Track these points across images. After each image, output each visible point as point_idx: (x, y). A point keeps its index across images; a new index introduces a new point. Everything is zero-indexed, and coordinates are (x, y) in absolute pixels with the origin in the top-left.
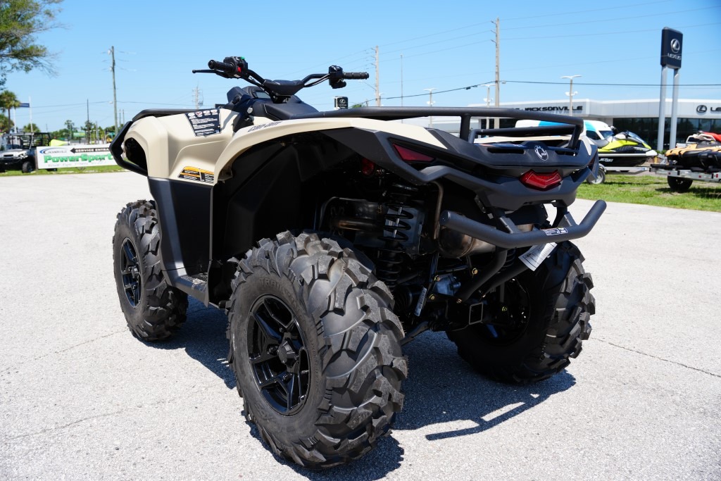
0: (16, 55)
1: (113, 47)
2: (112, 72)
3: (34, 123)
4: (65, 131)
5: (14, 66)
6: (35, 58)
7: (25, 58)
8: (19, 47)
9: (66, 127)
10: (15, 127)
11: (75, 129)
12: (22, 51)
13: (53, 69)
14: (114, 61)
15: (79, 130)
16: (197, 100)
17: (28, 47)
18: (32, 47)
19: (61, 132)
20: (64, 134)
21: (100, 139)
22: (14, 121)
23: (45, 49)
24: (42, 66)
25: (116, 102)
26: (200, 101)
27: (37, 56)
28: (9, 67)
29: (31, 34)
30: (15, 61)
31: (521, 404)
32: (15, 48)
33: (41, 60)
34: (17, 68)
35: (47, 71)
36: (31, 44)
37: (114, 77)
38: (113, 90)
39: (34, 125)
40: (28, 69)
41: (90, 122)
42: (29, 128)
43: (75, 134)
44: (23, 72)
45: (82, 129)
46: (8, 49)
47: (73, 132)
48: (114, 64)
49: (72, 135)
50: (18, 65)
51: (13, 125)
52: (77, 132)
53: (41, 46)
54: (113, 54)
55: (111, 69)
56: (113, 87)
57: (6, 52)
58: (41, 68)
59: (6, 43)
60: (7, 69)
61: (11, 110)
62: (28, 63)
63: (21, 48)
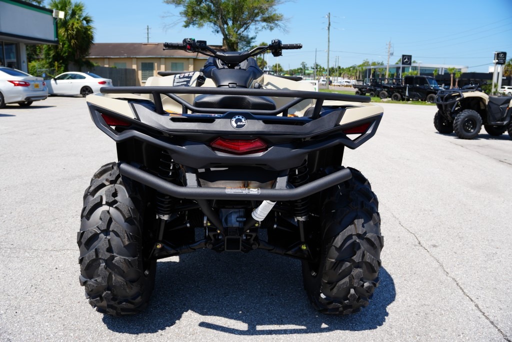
0: (265, 20)
1: (329, 14)
2: (328, 31)
3: (279, 63)
4: (301, 69)
5: (263, 27)
6: (276, 22)
7: (270, 22)
8: (266, 15)
9: (301, 66)
10: (267, 65)
11: (307, 68)
12: (268, 17)
13: (287, 29)
14: (330, 23)
15: (310, 69)
16: (389, 51)
17: (272, 14)
18: (274, 15)
19: (298, 69)
20: (299, 71)
21: (322, 76)
22: (267, 62)
23: (282, 16)
24: (280, 27)
25: (329, 51)
26: (391, 52)
27: (277, 20)
28: (260, 28)
29: (274, 7)
30: (264, 24)
31: (303, 327)
32: (264, 16)
33: (279, 23)
34: (265, 28)
35: (282, 30)
36: (274, 13)
37: (329, 34)
38: (327, 43)
39: (279, 65)
40: (271, 29)
41: (317, 64)
42: (276, 66)
43: (307, 72)
44: (268, 31)
45: (312, 68)
46: (260, 16)
47: (305, 70)
48: (329, 24)
49: (305, 72)
50: (266, 27)
51: (267, 64)
52: (308, 70)
53: (280, 14)
54: (329, 18)
55: (327, 28)
56: (327, 41)
57: (259, 18)
58: (279, 28)
59: (258, 13)
60: (259, 29)
61: (265, 55)
62: (272, 25)
63: (267, 16)
